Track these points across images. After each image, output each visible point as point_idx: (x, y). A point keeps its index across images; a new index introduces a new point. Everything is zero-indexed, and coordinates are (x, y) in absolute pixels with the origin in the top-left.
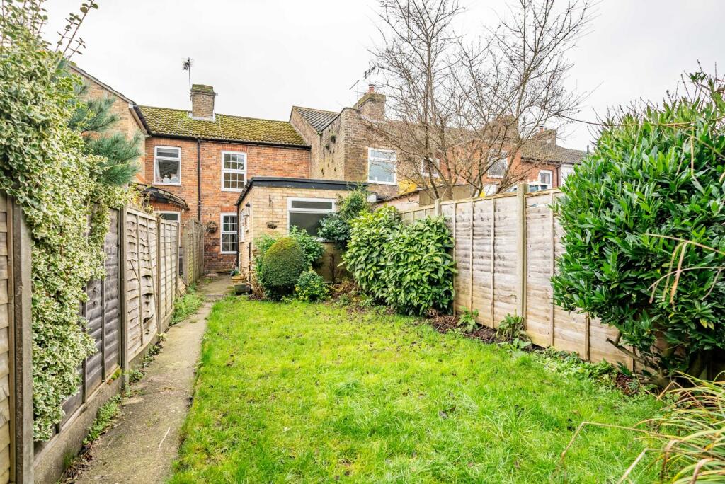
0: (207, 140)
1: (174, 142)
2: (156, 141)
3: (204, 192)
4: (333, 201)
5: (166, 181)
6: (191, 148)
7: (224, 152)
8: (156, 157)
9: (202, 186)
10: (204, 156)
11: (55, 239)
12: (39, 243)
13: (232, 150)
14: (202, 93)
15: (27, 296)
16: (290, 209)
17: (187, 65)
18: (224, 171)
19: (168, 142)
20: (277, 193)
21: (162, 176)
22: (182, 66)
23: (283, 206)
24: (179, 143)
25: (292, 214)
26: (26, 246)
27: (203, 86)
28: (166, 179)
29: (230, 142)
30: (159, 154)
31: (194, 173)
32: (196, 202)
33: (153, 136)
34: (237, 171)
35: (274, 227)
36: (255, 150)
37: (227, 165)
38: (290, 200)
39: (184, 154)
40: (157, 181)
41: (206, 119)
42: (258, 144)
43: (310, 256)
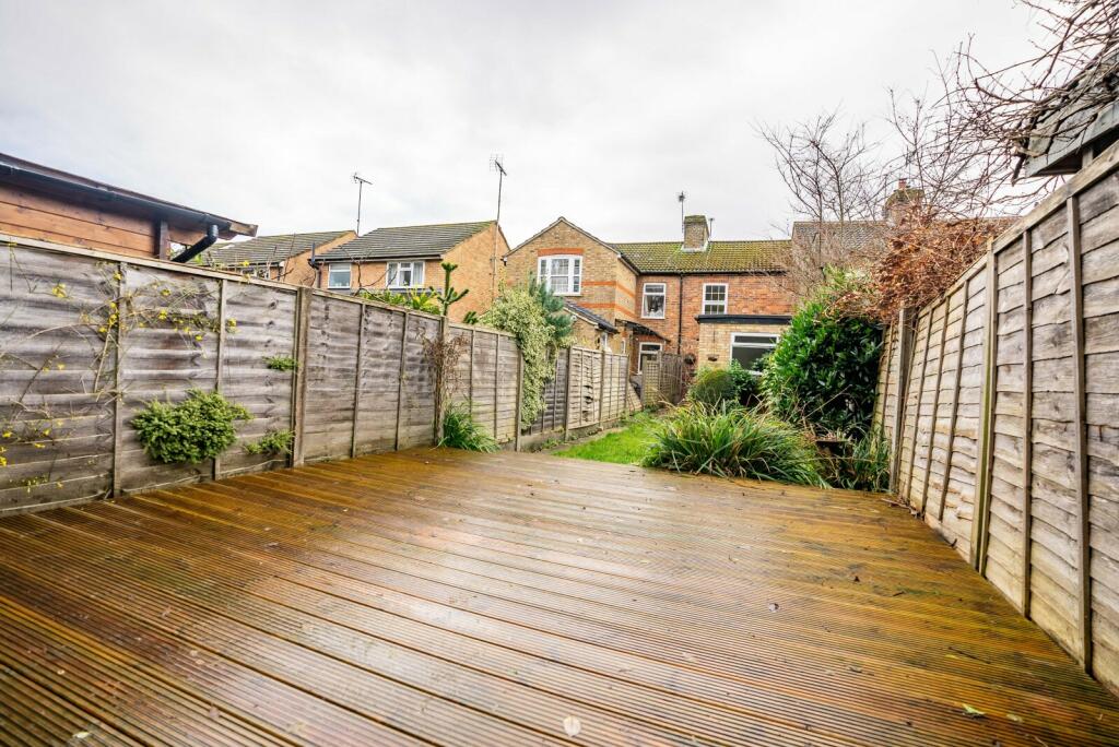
0: (689, 274)
1: (660, 278)
2: (645, 279)
3: (684, 325)
4: (777, 336)
5: (653, 315)
6: (675, 282)
7: (706, 284)
8: (645, 293)
9: (684, 318)
10: (686, 288)
11: (532, 361)
12: (527, 362)
13: (713, 281)
14: (695, 223)
15: (522, 379)
16: (733, 344)
17: (682, 198)
18: (706, 303)
19: (655, 278)
20: (721, 329)
21: (650, 310)
22: (677, 199)
23: (727, 340)
24: (664, 279)
25: (735, 349)
26: (523, 363)
27: (695, 217)
28: (652, 313)
29: (711, 274)
30: (648, 290)
31: (676, 306)
32: (677, 334)
33: (641, 275)
34: (718, 303)
35: (715, 360)
36: (737, 280)
37: (708, 298)
38: (733, 335)
39: (668, 288)
40: (645, 314)
41: (696, 250)
42: (739, 274)
43: (739, 387)
